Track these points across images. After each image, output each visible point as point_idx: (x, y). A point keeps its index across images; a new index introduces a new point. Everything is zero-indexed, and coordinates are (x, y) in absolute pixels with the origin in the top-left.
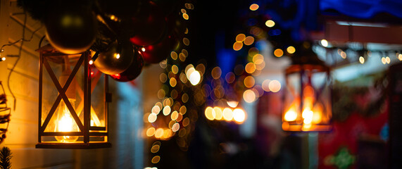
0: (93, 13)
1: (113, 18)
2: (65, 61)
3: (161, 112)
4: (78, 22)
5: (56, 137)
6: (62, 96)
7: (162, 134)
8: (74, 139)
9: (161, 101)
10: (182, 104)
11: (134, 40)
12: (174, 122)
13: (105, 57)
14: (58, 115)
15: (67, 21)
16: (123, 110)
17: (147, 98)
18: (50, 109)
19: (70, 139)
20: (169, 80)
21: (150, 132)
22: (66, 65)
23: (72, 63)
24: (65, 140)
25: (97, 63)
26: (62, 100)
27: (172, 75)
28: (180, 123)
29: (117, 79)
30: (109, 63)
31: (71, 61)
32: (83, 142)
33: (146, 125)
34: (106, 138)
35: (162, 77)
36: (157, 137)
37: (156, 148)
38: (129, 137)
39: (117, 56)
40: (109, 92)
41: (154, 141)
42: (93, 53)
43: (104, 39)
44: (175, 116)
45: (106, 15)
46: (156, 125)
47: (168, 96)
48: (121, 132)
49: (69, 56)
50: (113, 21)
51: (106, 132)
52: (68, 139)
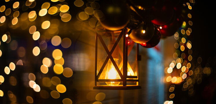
0: (127, 4)
1: (140, 8)
2: (112, 35)
3: (175, 67)
4: (118, 10)
5: (106, 82)
6: (109, 57)
7: (176, 80)
8: (117, 83)
9: (175, 60)
10: (188, 62)
11: (154, 22)
12: (183, 73)
13: (136, 32)
14: (108, 68)
15: (111, 10)
16: (151, 65)
17: (166, 58)
18: (102, 65)
19: (115, 83)
20: (180, 47)
21: (169, 79)
22: (112, 37)
23: (116, 36)
24: (112, 84)
25: (131, 36)
26: (110, 59)
27: (182, 44)
28: (187, 74)
29: (144, 46)
30: (139, 36)
31: (115, 35)
32: (122, 85)
33: (165, 75)
34: (137, 83)
35: (175, 45)
36: (173, 82)
37: (172, 89)
38: (155, 82)
39: (144, 32)
40: (140, 54)
41: (171, 84)
42: (129, 30)
43: (135, 21)
44: (184, 69)
45: (136, 6)
46: (172, 75)
47: (179, 57)
48: (150, 79)
49: (115, 32)
50: (140, 10)
51: (137, 79)
52: (113, 84)
